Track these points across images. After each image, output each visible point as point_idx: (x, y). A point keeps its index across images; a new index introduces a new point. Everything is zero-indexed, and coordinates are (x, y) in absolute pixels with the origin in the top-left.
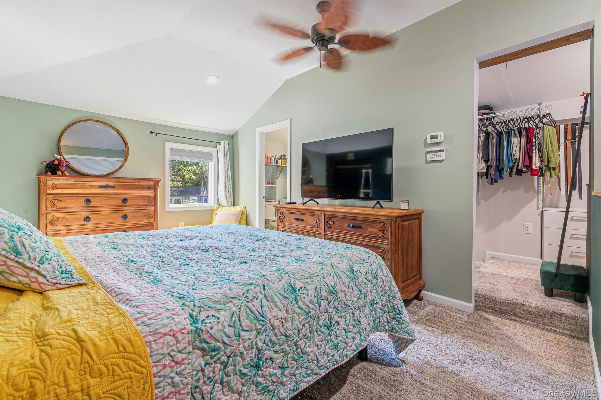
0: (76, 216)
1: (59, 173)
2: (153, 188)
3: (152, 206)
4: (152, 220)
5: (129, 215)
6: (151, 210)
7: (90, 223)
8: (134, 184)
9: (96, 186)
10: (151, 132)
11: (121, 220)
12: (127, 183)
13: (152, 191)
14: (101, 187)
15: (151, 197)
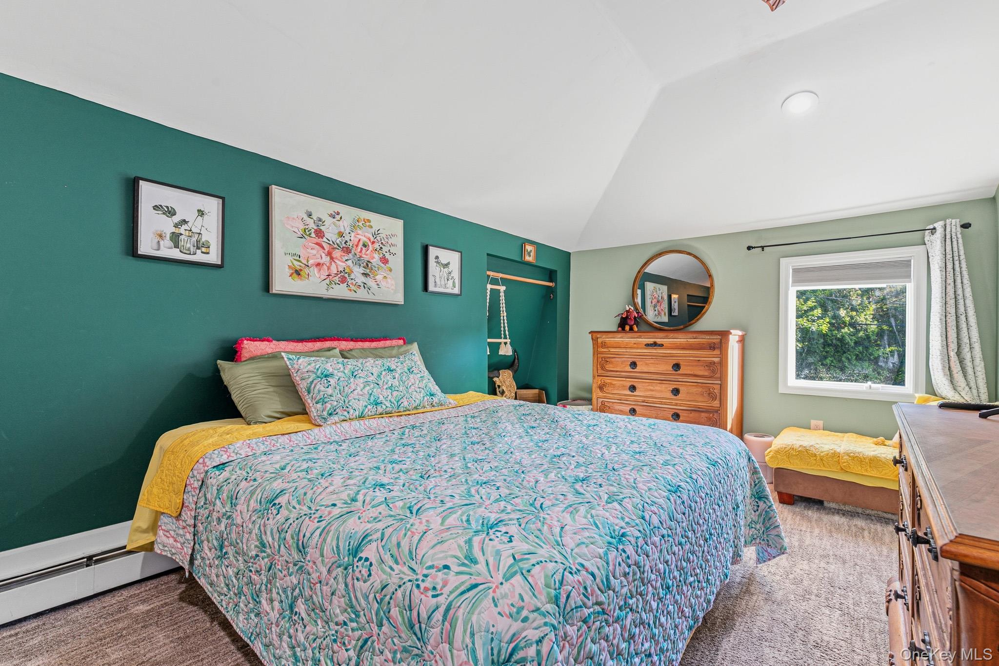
0: (621, 383)
1: (627, 328)
2: (718, 348)
3: (716, 379)
4: (716, 403)
5: (682, 389)
6: (714, 386)
7: (635, 393)
8: (689, 340)
9: (642, 344)
10: (749, 248)
11: (670, 395)
12: (679, 340)
13: (717, 352)
14: (647, 345)
15: (714, 363)
